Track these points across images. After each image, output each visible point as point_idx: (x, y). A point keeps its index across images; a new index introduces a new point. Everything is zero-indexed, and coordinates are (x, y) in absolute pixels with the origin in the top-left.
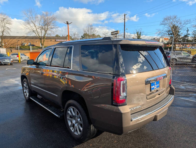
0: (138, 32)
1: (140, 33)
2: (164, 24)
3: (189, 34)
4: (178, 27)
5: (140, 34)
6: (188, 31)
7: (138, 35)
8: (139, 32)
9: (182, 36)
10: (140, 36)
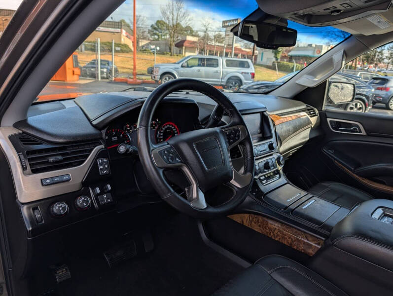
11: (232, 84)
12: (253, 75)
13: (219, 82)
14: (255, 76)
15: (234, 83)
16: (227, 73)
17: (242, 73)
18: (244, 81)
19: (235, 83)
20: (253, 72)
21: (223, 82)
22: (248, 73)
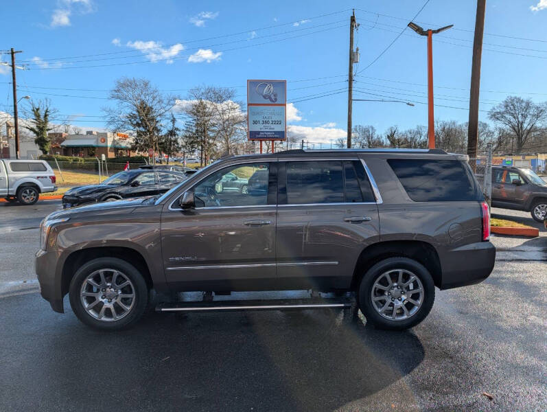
0: (38, 110)
1: (47, 111)
2: (119, 98)
3: (177, 129)
4: (152, 108)
5: (46, 116)
6: (174, 121)
7: (38, 116)
8: (41, 108)
9: (164, 132)
10: (46, 122)
11: (26, 192)
12: (53, 179)
13: (5, 192)
14: (57, 179)
15: (28, 191)
16: (16, 179)
17: (38, 177)
18: (42, 187)
19: (30, 192)
20: (53, 175)
21: (12, 191)
22: (46, 177)
